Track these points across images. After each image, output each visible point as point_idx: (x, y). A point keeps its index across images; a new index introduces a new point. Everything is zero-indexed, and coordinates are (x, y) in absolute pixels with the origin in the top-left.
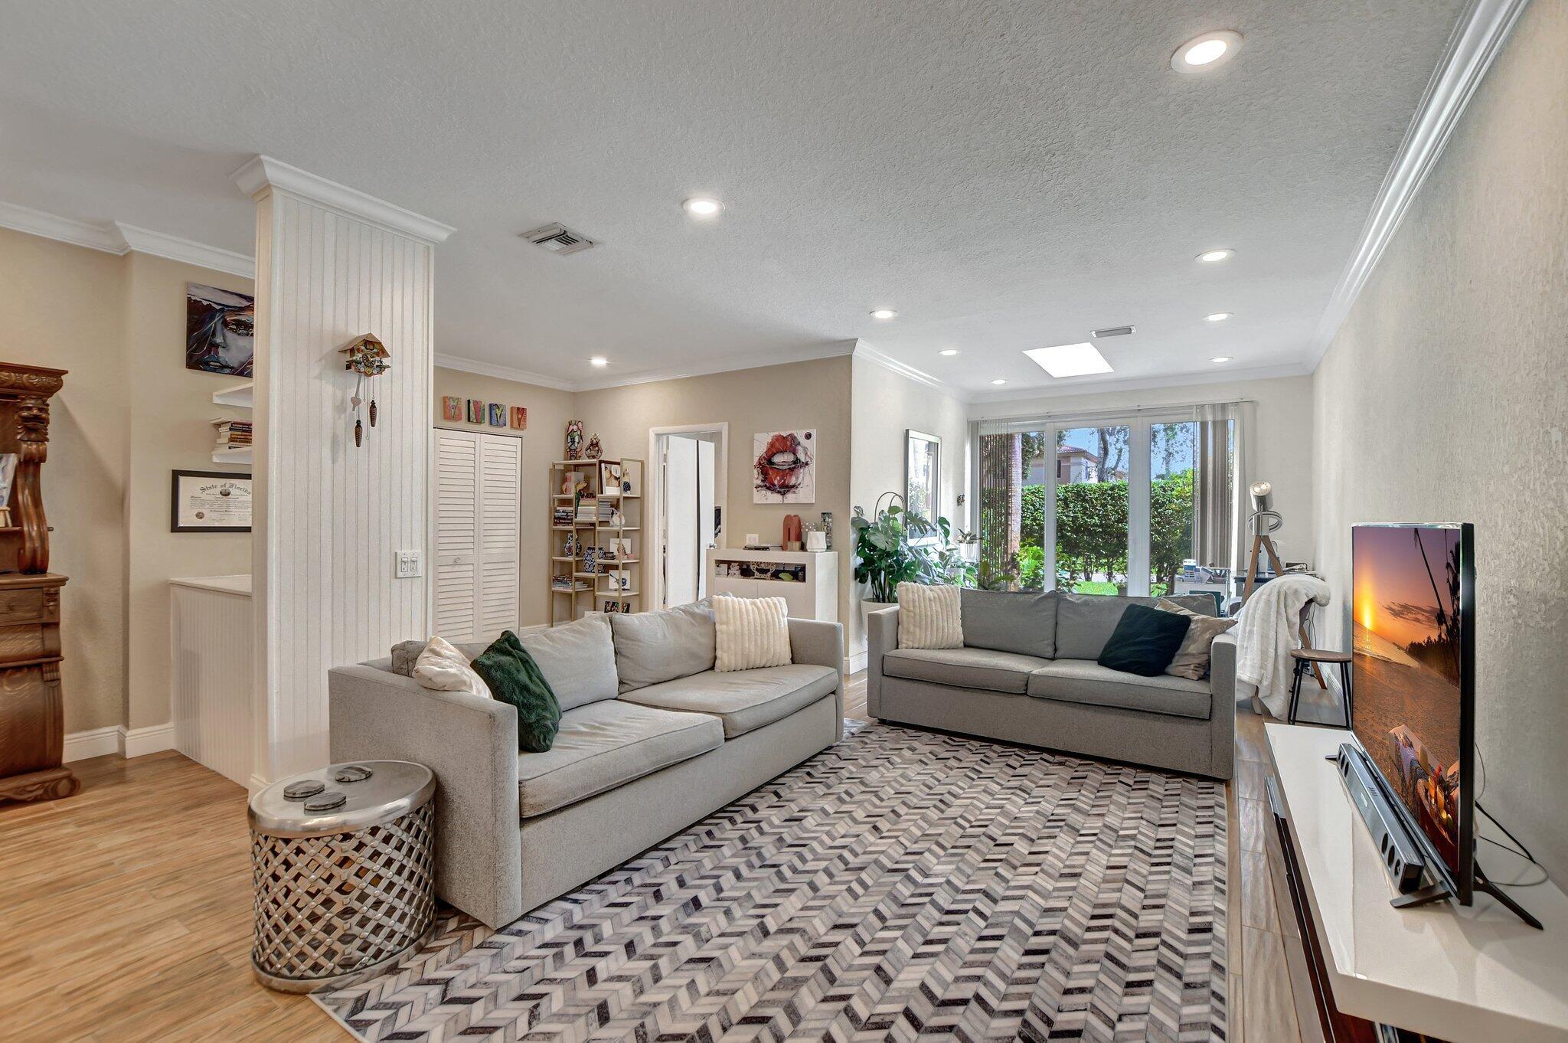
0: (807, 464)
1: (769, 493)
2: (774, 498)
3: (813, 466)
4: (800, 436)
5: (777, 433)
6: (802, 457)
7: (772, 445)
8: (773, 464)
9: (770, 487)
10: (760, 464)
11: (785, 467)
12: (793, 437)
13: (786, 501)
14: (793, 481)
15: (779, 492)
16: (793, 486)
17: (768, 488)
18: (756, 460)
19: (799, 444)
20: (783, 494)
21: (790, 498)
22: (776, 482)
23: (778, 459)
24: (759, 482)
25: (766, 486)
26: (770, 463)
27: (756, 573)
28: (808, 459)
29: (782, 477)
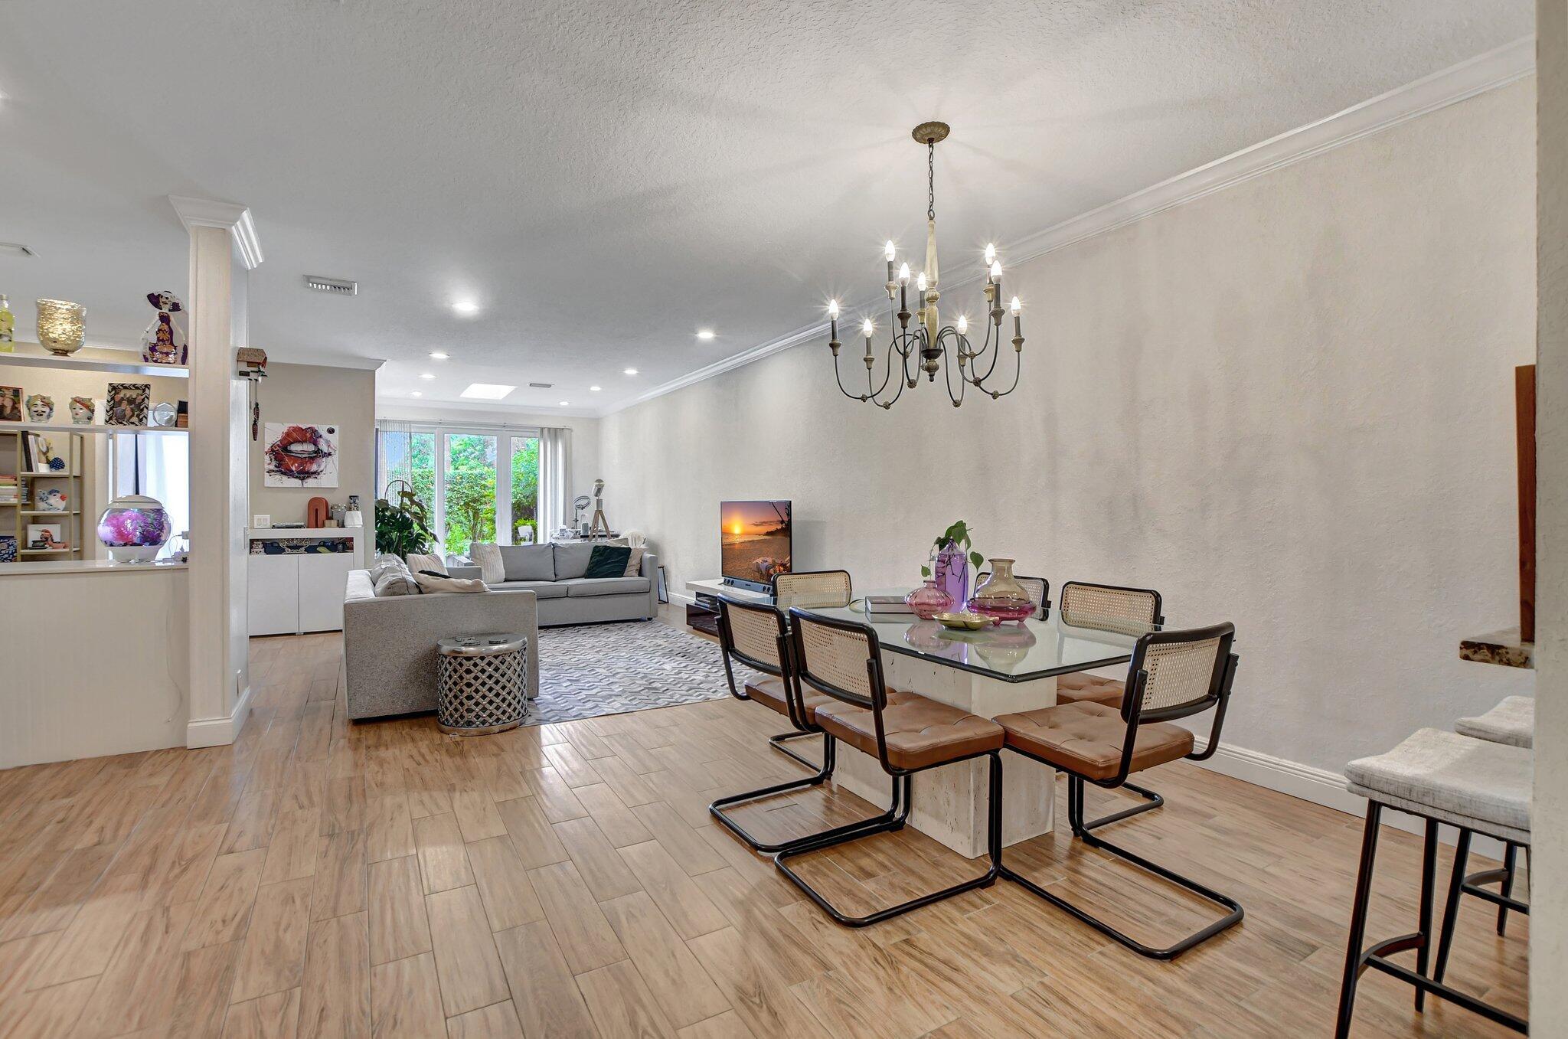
0: (330, 454)
1: (285, 478)
2: (295, 483)
3: (335, 457)
4: (322, 430)
5: (295, 425)
6: (325, 449)
7: (288, 434)
8: (291, 452)
9: (288, 473)
10: (273, 451)
11: (304, 456)
12: (314, 431)
13: (305, 485)
14: (314, 468)
15: (297, 477)
16: (315, 473)
17: (284, 473)
18: (267, 447)
19: (321, 436)
20: (303, 479)
21: (311, 482)
22: (294, 469)
23: (296, 448)
24: (272, 467)
25: (280, 471)
26: (285, 449)
27: (286, 549)
28: (330, 450)
29: (301, 464)
